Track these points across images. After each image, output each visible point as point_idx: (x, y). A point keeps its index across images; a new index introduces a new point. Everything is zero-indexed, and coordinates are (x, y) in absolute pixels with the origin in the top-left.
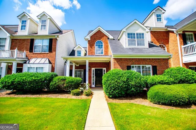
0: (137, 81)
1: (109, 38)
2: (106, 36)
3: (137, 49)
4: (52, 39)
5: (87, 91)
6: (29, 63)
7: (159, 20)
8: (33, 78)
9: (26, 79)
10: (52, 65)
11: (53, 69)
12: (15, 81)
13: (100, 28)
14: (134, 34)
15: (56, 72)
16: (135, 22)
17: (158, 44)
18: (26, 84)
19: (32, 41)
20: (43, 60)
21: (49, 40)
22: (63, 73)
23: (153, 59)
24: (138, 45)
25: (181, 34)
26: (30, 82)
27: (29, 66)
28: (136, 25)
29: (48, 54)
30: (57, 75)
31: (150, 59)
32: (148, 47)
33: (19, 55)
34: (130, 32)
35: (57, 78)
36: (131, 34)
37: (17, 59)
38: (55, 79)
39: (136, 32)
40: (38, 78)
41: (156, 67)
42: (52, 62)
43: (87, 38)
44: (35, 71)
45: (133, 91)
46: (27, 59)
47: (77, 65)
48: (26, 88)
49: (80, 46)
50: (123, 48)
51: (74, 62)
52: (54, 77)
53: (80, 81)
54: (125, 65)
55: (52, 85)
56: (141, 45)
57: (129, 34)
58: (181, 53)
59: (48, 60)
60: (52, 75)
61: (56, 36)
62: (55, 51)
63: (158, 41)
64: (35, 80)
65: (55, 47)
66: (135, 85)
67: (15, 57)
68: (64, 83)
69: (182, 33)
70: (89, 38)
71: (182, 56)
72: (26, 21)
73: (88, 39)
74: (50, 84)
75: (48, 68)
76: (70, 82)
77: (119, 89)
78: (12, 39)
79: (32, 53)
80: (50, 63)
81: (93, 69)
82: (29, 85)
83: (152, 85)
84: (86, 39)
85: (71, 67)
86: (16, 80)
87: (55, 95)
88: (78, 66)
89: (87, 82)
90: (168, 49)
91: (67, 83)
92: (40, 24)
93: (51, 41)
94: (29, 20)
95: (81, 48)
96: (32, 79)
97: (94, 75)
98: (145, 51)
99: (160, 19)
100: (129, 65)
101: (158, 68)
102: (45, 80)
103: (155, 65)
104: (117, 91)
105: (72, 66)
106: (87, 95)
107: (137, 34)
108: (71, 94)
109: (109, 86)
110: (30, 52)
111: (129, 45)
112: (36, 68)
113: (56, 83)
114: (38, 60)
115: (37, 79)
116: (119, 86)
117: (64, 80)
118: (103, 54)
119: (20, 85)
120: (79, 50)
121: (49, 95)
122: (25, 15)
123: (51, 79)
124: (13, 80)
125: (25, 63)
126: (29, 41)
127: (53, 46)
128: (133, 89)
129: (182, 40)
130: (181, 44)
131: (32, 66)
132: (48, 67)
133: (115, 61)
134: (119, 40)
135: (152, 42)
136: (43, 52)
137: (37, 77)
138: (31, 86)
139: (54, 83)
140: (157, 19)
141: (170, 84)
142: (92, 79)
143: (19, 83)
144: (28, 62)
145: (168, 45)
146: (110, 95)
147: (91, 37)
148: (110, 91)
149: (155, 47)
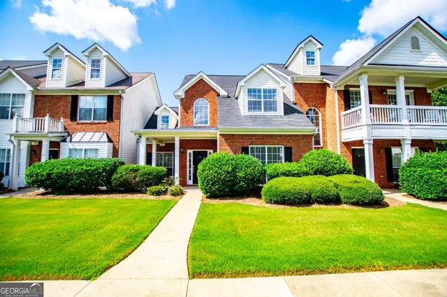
0: (248, 172)
1: (219, 95)
2: (214, 91)
3: (264, 117)
4: (112, 96)
5: (173, 189)
6: (71, 141)
7: (311, 62)
8: (84, 168)
9: (71, 169)
10: (114, 145)
11: (115, 152)
12: (53, 173)
13: (204, 75)
14: (260, 91)
15: (122, 157)
16: (262, 69)
17: (306, 108)
18: (73, 178)
19: (75, 100)
20: (97, 136)
21: (106, 98)
22: (135, 159)
23: (286, 135)
24: (266, 109)
25: (341, 91)
26: (80, 175)
27: (71, 146)
28: (262, 74)
29: (105, 123)
30: (123, 163)
31: (281, 136)
32: (283, 114)
33: (51, 127)
34: (252, 87)
35: (124, 167)
36: (254, 91)
37: (50, 135)
38: (121, 169)
39: (262, 87)
40: (93, 168)
41: (290, 148)
42: (113, 139)
43: (177, 94)
44: (83, 155)
45: (242, 186)
46: (66, 134)
47: (161, 145)
48: (72, 184)
49: (166, 107)
50: (239, 116)
51: (155, 139)
52: (118, 166)
53: (162, 173)
54: (240, 145)
55: (115, 179)
56: (270, 109)
57: (250, 91)
58: (340, 125)
59: (105, 135)
60: (115, 163)
61: (120, 92)
62: (119, 118)
63: (306, 101)
64: (87, 171)
65: (118, 111)
66: (244, 177)
67: (46, 131)
68: (136, 176)
69: (343, 89)
70: (182, 94)
71: (340, 130)
72: (60, 61)
73: (180, 96)
74: (113, 177)
75: (106, 151)
76: (146, 174)
77: (219, 183)
78: (36, 96)
79: (75, 123)
80: (110, 140)
81: (190, 151)
82: (78, 179)
83: (272, 177)
84: (177, 97)
85: (149, 147)
86: (55, 171)
87: (120, 195)
88: (164, 145)
89: (177, 174)
90: (323, 115)
91: (141, 176)
92: (89, 67)
93: (111, 100)
94: (67, 59)
95: (169, 112)
96: (82, 169)
97: (192, 163)
98: (275, 121)
99: (313, 60)
100: (245, 145)
101: (293, 151)
102: (104, 170)
103: (289, 145)
104: (217, 187)
105: (152, 145)
106: (173, 195)
107: (265, 91)
108: (148, 193)
109: (205, 179)
110: (71, 120)
111: (250, 109)
112: (85, 150)
113: (122, 176)
114: (88, 136)
115: (90, 170)
116: (219, 179)
117: (136, 170)
118: (209, 125)
119: (63, 179)
120: (165, 114)
121: (111, 196)
122: (58, 48)
123: (114, 169)
124: (50, 170)
125: (64, 141)
126: (70, 100)
127: (114, 110)
128: (242, 183)
129: (342, 102)
130: (340, 108)
131: (78, 146)
132: (106, 149)
133: (223, 140)
134: (237, 98)
135: (295, 104)
136: (95, 121)
137: (91, 166)
138: (81, 181)
139: (119, 175)
140: (308, 60)
141: (300, 176)
142: (188, 169)
143: (60, 176)
144: (68, 139)
145: (323, 109)
146: (207, 192)
147: (186, 92)
148: (207, 185)
149: (296, 114)
